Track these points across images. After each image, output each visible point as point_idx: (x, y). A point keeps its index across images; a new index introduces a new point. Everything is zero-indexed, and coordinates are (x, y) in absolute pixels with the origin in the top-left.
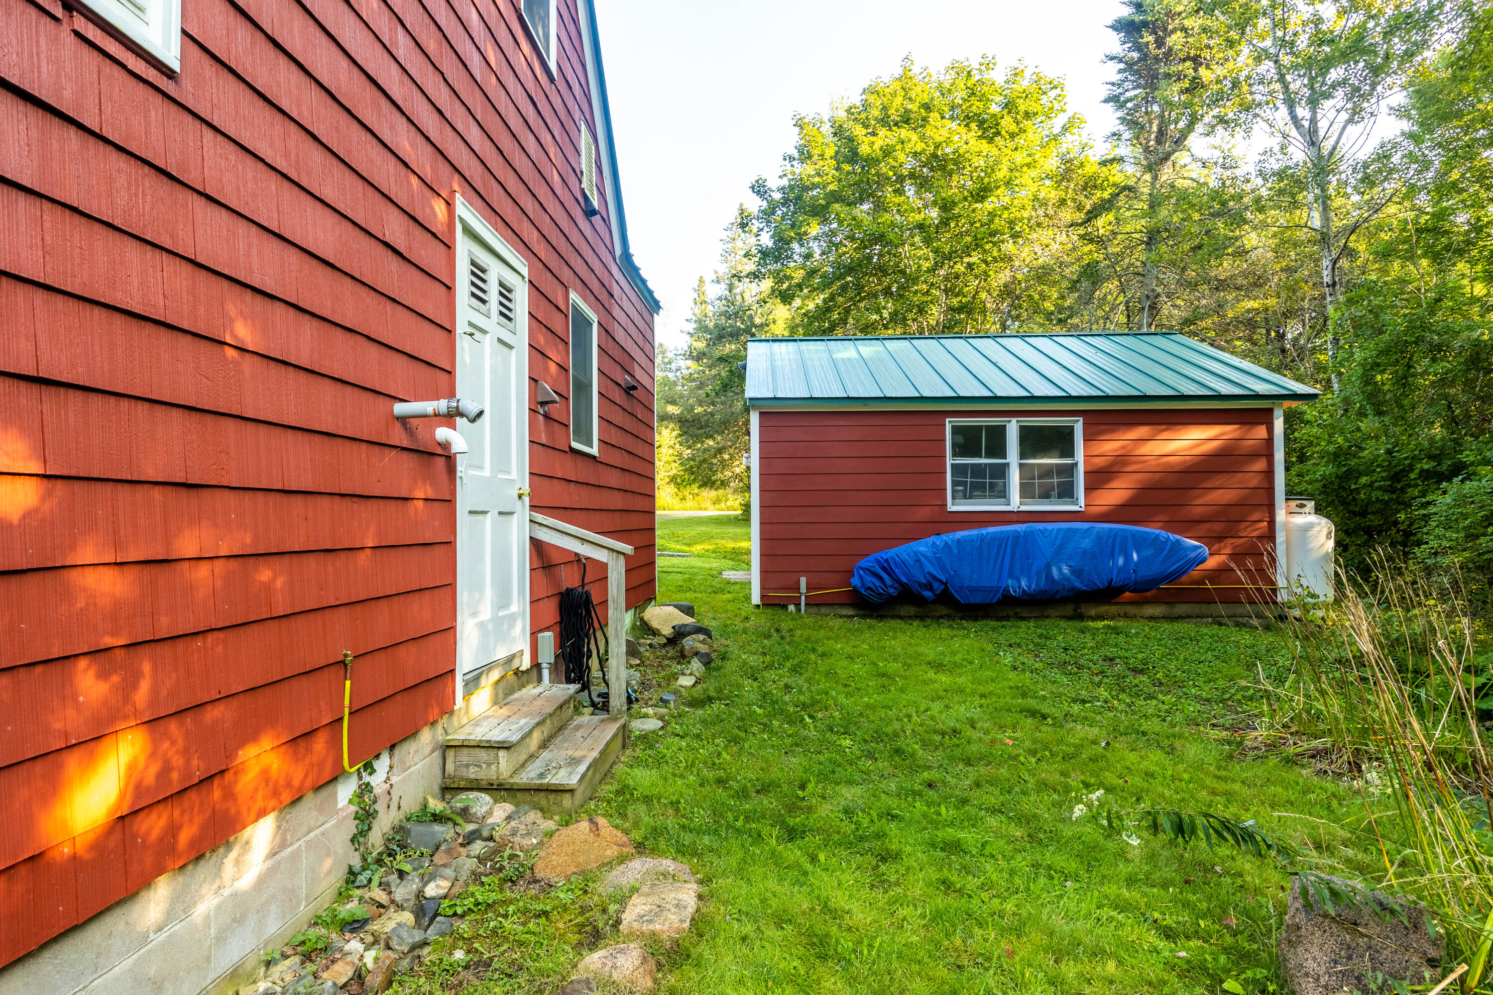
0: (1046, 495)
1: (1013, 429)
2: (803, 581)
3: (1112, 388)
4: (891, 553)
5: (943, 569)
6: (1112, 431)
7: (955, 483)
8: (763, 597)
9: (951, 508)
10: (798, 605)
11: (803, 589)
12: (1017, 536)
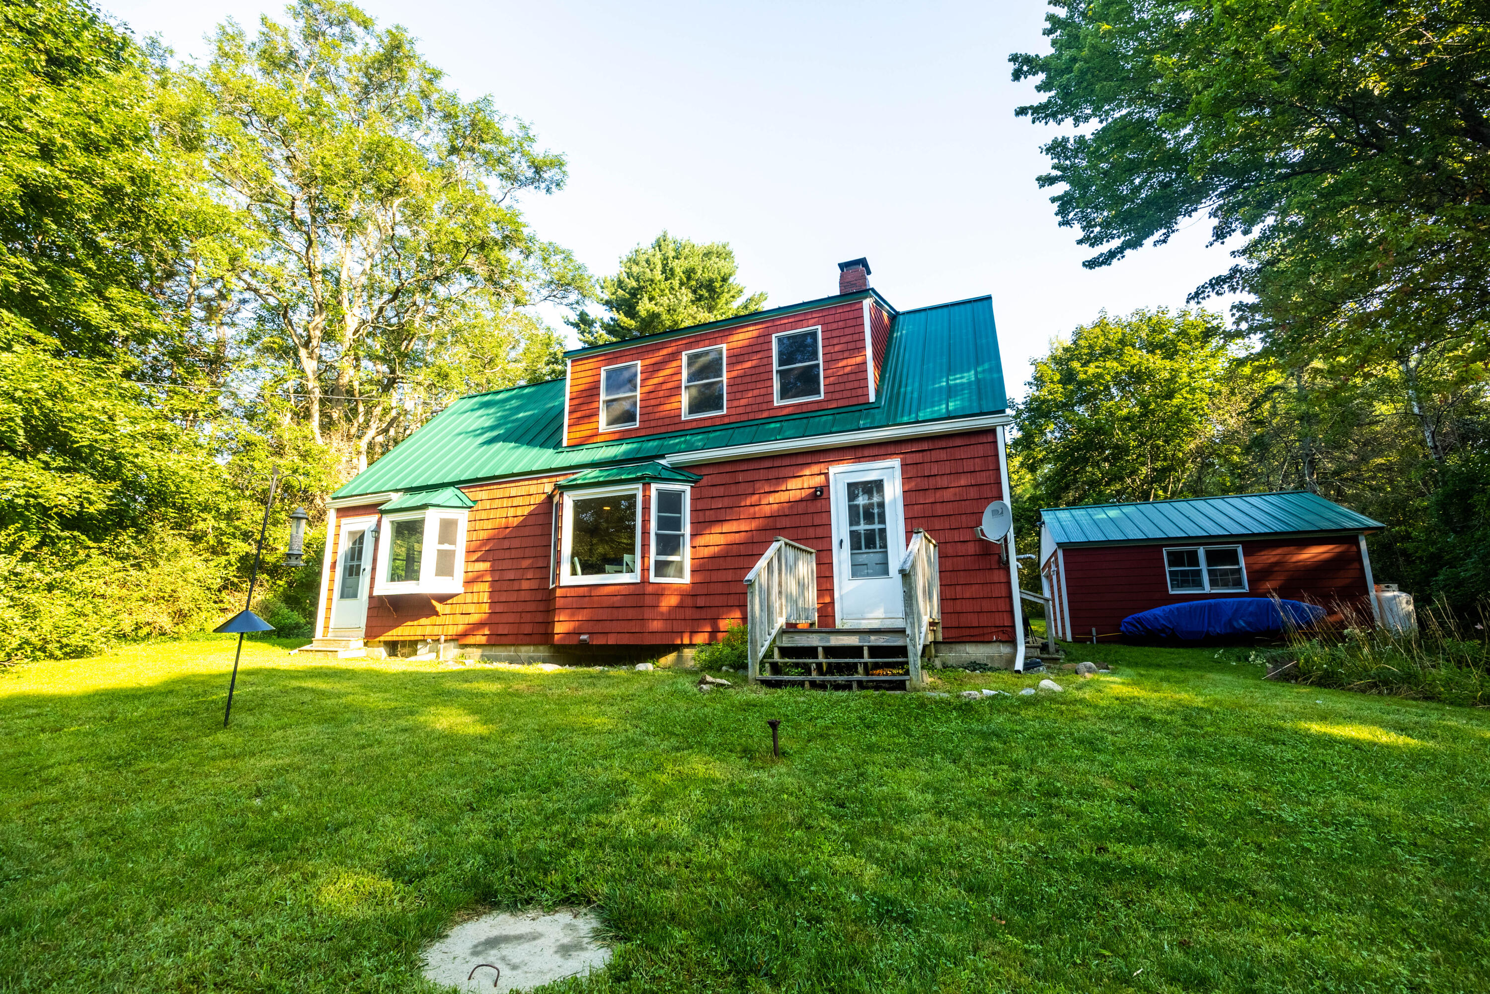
0: (1225, 585)
1: (1201, 551)
2: (1094, 630)
3: (1257, 529)
4: (1141, 615)
5: (1171, 622)
6: (1260, 551)
7: (1171, 580)
8: (1073, 638)
9: (1171, 592)
10: (1092, 642)
11: (1094, 633)
12: (1210, 606)
